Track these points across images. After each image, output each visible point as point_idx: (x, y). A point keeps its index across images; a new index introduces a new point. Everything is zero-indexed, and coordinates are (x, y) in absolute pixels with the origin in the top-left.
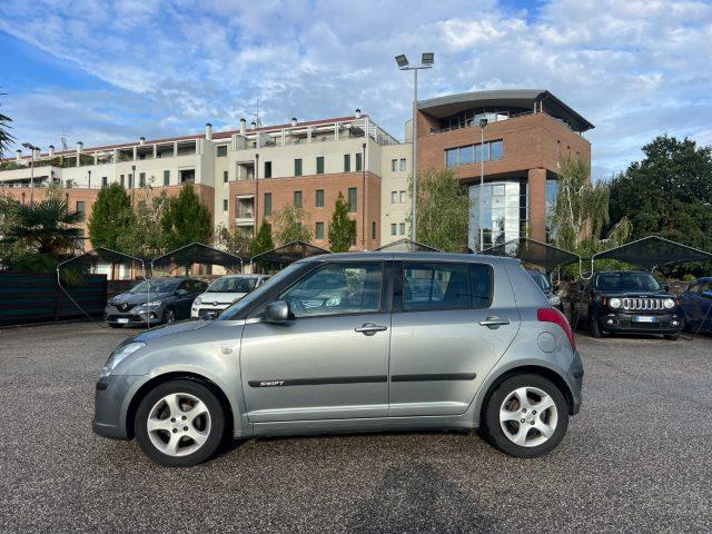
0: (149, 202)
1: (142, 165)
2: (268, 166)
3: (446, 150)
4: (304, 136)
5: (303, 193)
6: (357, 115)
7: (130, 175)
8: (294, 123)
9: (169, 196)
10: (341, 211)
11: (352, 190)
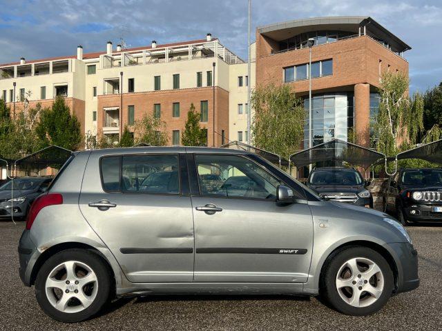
0: (26, 113)
1: (22, 82)
2: (131, 82)
3: (284, 68)
4: (162, 56)
5: (161, 105)
6: (209, 38)
7: (12, 91)
8: (154, 45)
9: (43, 108)
10: (193, 120)
11: (204, 102)
